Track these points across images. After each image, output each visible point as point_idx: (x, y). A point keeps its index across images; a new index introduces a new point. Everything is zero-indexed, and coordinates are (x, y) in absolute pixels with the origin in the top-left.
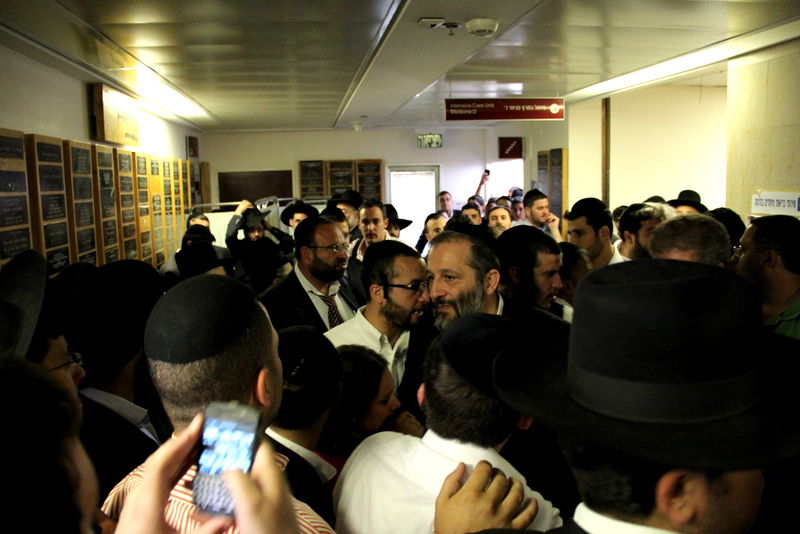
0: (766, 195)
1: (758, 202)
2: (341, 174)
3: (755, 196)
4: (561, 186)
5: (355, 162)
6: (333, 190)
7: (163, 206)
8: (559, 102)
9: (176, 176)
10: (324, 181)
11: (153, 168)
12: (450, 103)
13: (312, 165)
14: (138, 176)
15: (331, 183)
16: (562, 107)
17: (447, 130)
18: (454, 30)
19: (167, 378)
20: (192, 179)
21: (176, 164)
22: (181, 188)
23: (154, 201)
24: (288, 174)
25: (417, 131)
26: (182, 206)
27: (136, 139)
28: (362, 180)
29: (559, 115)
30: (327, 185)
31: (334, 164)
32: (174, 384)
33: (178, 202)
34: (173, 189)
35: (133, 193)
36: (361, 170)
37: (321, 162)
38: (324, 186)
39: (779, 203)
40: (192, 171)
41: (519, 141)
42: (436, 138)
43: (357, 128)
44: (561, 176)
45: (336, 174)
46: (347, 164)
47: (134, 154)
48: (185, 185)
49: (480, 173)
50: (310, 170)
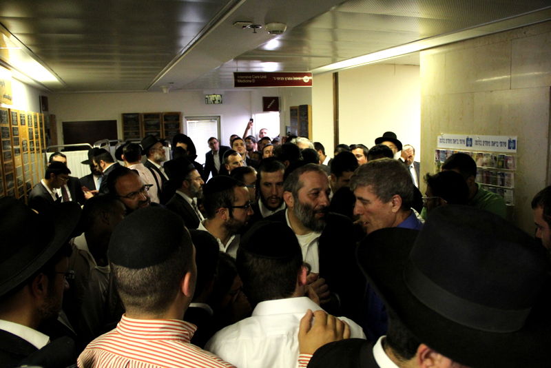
0: (446, 136)
1: (442, 140)
2: (152, 123)
3: (439, 137)
4: (307, 130)
5: (162, 113)
6: (146, 133)
7: (29, 147)
8: (308, 75)
9: (36, 126)
10: (140, 128)
11: (21, 120)
12: (237, 75)
13: (131, 116)
14: (13, 126)
15: (146, 129)
16: (311, 78)
17: (225, 92)
18: (256, 29)
19: (125, 277)
20: (46, 127)
21: (35, 117)
22: (39, 134)
23: (23, 144)
24: (114, 122)
25: (205, 92)
26: (40, 147)
27: (10, 100)
28: (166, 126)
29: (310, 83)
30: (143, 131)
31: (147, 116)
32: (130, 281)
33: (37, 144)
34: (34, 134)
35: (9, 139)
36: (166, 120)
37: (138, 114)
38: (140, 131)
39: (455, 141)
40: (45, 121)
41: (276, 99)
42: (218, 97)
43: (165, 91)
44: (307, 123)
45: (148, 122)
46: (156, 116)
47: (9, 109)
48: (41, 131)
49: (247, 121)
50: (130, 120)
